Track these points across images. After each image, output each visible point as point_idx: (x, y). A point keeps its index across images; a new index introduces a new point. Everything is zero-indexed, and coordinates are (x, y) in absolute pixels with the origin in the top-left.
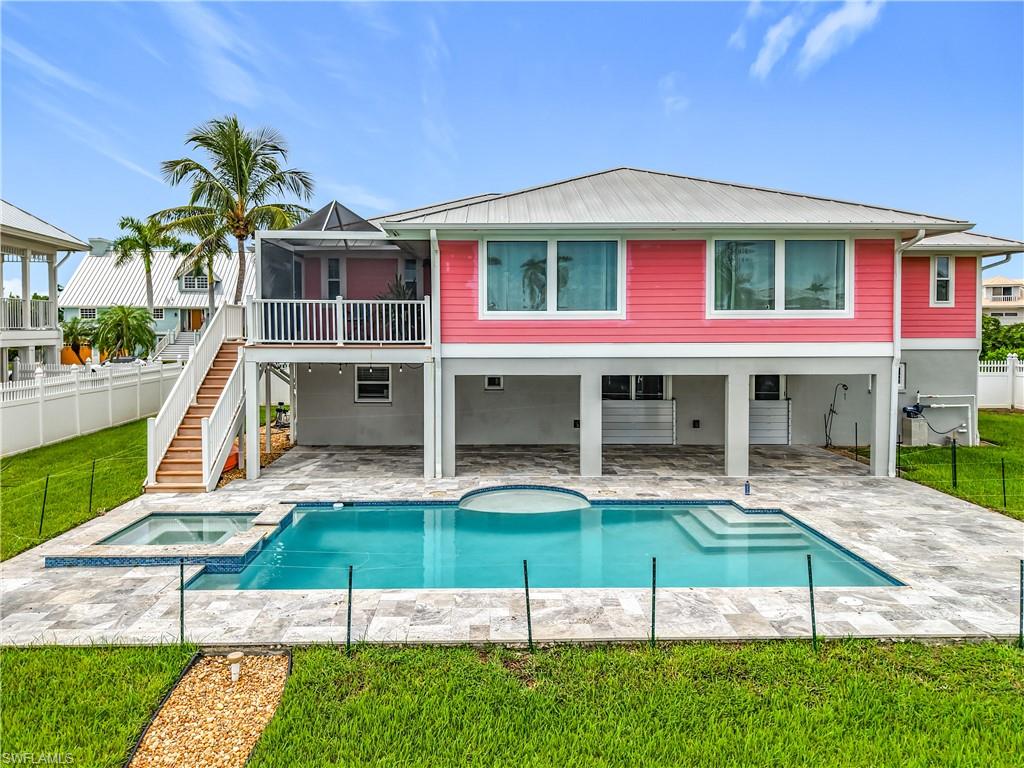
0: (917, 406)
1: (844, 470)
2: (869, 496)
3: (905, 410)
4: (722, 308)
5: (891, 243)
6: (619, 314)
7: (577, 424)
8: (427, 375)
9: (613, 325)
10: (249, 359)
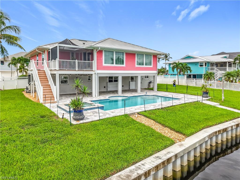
0: (151, 82)
3: (149, 82)
4: (138, 65)
5: (156, 56)
6: (124, 65)
7: (105, 87)
8: (94, 76)
9: (123, 67)
10: (57, 73)
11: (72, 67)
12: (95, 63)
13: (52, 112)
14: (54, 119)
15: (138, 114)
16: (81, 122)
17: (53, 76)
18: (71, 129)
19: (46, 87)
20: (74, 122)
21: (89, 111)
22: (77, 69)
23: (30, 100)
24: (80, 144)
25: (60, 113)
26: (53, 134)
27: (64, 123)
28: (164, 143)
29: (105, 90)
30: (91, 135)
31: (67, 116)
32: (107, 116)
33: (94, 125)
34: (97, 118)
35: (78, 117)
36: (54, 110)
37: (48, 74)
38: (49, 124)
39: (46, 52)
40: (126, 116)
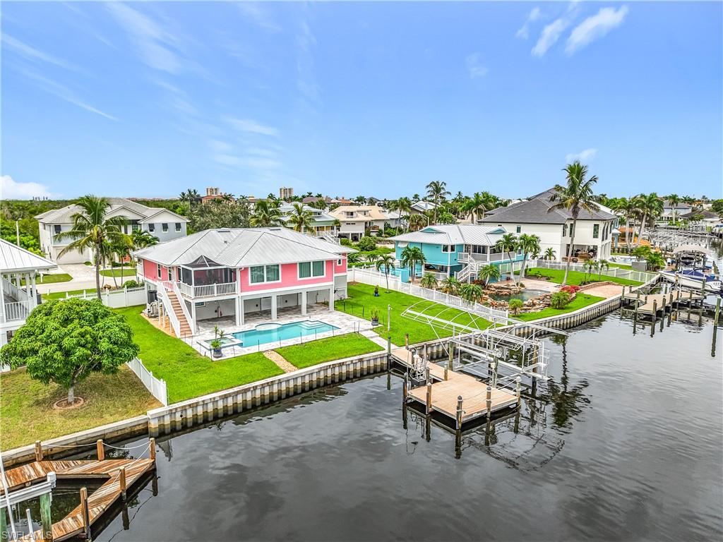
1: (324, 309)
2: (330, 315)
4: (301, 278)
5: (332, 261)
6: (280, 281)
7: (257, 306)
8: (237, 300)
9: (279, 284)
10: (193, 303)
11: (210, 291)
12: (238, 284)
13: (194, 350)
14: (198, 356)
15: (273, 350)
16: (220, 359)
17: (188, 304)
18: (213, 364)
19: (181, 317)
20: (214, 359)
21: (227, 348)
22: (216, 295)
23: (159, 330)
24: (219, 374)
25: (202, 351)
26: (200, 368)
27: (206, 360)
28: (276, 372)
29: (257, 310)
30: (226, 368)
31: (208, 354)
32: (243, 354)
33: (229, 362)
34: (233, 356)
35: (218, 355)
36: (196, 347)
37: (182, 300)
38: (195, 361)
39: (175, 269)
40: (260, 353)
